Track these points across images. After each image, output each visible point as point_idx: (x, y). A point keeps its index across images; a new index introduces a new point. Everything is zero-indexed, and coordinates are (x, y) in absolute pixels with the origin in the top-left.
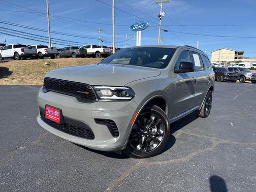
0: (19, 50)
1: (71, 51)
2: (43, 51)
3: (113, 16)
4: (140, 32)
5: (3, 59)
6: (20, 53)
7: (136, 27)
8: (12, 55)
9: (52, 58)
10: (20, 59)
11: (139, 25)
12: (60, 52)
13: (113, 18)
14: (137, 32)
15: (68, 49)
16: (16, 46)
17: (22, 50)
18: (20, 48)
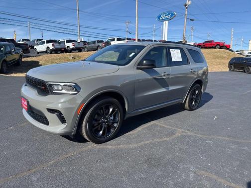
0: (50, 45)
1: (97, 44)
2: (71, 45)
3: (137, 8)
4: (167, 22)
5: (38, 53)
6: (51, 47)
7: (163, 17)
8: (45, 49)
9: (79, 52)
10: (51, 53)
11: (166, 15)
12: (87, 46)
13: (137, 10)
14: (164, 22)
15: (94, 42)
16: (48, 42)
17: (53, 45)
18: (51, 44)
